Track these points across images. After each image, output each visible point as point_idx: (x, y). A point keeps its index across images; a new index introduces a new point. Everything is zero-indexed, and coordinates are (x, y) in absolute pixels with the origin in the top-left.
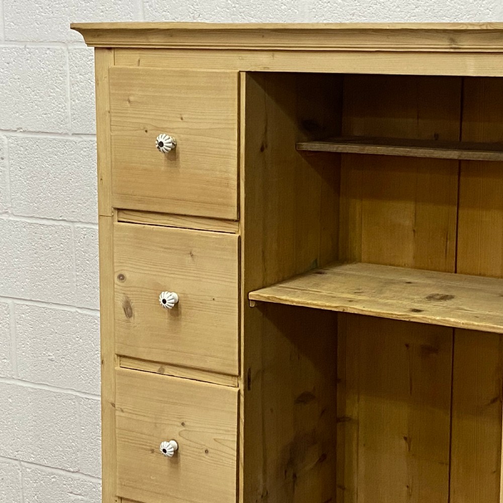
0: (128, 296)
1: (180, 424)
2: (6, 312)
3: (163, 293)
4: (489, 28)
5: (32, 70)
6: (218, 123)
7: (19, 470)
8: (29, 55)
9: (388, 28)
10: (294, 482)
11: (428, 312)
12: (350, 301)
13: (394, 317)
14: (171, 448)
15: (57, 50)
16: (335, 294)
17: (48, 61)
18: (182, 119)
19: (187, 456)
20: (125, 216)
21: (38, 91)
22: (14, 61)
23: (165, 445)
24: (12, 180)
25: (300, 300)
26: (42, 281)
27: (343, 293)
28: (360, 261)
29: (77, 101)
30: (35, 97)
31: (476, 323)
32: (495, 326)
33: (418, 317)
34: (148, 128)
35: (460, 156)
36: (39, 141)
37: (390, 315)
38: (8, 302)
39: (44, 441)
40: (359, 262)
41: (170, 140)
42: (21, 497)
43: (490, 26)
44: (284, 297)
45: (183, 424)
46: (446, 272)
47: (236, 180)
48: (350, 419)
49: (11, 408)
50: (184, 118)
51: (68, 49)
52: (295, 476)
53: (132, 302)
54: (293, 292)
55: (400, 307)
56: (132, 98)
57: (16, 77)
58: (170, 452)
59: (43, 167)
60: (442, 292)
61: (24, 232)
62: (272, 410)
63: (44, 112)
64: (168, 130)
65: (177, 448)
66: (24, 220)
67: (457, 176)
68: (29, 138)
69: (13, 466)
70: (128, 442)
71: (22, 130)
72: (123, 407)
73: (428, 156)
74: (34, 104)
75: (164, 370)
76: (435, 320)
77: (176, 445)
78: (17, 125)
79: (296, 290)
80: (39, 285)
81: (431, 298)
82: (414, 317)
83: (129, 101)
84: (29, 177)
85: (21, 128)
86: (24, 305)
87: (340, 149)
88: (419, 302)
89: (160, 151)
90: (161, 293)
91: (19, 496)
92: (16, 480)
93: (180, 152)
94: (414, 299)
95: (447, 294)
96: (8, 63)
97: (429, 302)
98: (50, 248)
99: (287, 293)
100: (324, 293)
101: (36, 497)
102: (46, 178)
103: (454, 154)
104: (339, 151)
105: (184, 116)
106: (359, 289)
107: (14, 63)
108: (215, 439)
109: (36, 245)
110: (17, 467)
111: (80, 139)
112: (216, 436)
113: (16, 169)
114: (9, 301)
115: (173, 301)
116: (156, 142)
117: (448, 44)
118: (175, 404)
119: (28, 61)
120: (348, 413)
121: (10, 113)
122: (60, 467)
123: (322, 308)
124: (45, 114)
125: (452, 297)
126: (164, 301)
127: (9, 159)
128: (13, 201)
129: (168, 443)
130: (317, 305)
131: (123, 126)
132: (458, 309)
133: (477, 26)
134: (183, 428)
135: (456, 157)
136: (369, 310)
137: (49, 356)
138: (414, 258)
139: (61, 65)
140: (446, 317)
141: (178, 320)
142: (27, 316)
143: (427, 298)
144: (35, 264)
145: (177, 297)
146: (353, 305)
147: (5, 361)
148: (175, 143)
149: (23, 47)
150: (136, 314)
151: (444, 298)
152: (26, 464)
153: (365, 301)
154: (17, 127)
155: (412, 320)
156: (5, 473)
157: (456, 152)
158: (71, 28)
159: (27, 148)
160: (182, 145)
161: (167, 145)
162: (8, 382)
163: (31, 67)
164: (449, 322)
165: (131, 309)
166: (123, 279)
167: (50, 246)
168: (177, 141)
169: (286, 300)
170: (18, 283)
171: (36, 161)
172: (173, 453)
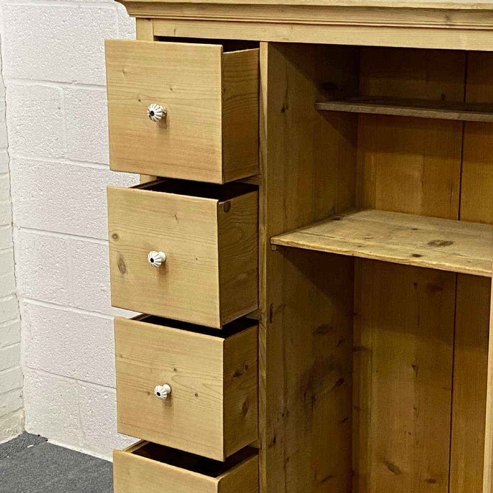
0: (122, 254)
1: (172, 370)
2: (63, 247)
3: (151, 252)
4: (479, 8)
5: (85, 28)
6: (204, 94)
7: (75, 387)
8: (83, 14)
9: (391, 6)
10: (313, 403)
11: (426, 257)
12: (360, 246)
13: (396, 261)
14: (165, 392)
15: (108, 10)
16: (347, 239)
17: (99, 20)
18: (171, 89)
19: (179, 398)
21: (91, 48)
22: (69, 20)
23: (159, 389)
24: (68, 128)
25: (315, 245)
26: (95, 219)
27: (354, 238)
28: (375, 208)
30: (88, 52)
31: (467, 268)
32: (484, 270)
33: (417, 262)
34: (141, 97)
35: (459, 117)
36: (92, 93)
37: (393, 260)
38: (64, 238)
39: (97, 363)
40: (373, 209)
41: (160, 110)
42: (77, 412)
43: (480, 6)
44: (301, 242)
45: (175, 370)
46: (450, 219)
47: (221, 147)
48: (365, 349)
49: (68, 332)
50: (173, 89)
51: (117, 10)
52: (313, 398)
53: (125, 260)
54: (310, 237)
55: (403, 252)
56: (126, 70)
57: (71, 34)
58: (163, 395)
59: (95, 117)
60: (443, 238)
61: (79, 175)
62: (292, 340)
63: (97, 67)
64: (158, 99)
65: (170, 392)
66: (77, 164)
67: (461, 133)
68: (83, 90)
69: (71, 384)
70: (127, 385)
71: (76, 83)
72: (121, 353)
73: (431, 117)
74: (87, 59)
76: (432, 264)
77: (169, 388)
78: (72, 78)
79: (313, 236)
80: (92, 223)
81: (432, 244)
82: (413, 262)
83: (124, 73)
84: (83, 125)
85: (76, 81)
86: (79, 240)
87: (354, 109)
88: (422, 247)
89: (151, 119)
90: (149, 253)
91: (76, 410)
92: (73, 396)
93: (171, 120)
94: (417, 244)
95: (448, 240)
96: (64, 22)
97: (430, 247)
98: (102, 190)
99: (304, 238)
100: (338, 238)
101: (90, 412)
102: (98, 127)
103: (454, 116)
104: (352, 111)
105: (173, 87)
106: (369, 235)
107: (69, 21)
108: (204, 384)
109: (90, 187)
110: (74, 385)
112: (204, 382)
113: (71, 118)
114: (67, 237)
115: (160, 260)
116: (148, 111)
117: (445, 21)
118: (168, 351)
119: (82, 20)
120: (363, 343)
121: (66, 67)
122: (112, 386)
123: (334, 252)
124: (97, 69)
125: (451, 243)
126: (152, 260)
127: (65, 109)
128: (69, 147)
129: (162, 387)
130: (330, 250)
131: (119, 95)
132: (454, 254)
133: (469, 6)
134: (175, 374)
135: (456, 118)
136: (375, 254)
137: (102, 287)
138: (422, 206)
139: (111, 24)
140: (442, 261)
141: (166, 277)
142: (82, 251)
143: (429, 244)
144: (88, 204)
145: (164, 257)
146: (362, 250)
147: (63, 290)
148: (165, 112)
149: (78, 7)
150: (128, 269)
151: (444, 244)
152: (81, 383)
153: (373, 246)
154: (73, 80)
155: (412, 264)
156: (63, 390)
157: (456, 114)
159: (82, 99)
160: (171, 114)
161: (158, 114)
162: (65, 309)
163: (85, 26)
164: (444, 267)
165: (124, 266)
166: (116, 238)
167: (102, 188)
168: (168, 110)
169: (304, 245)
170: (74, 221)
171: (89, 111)
172: (166, 396)
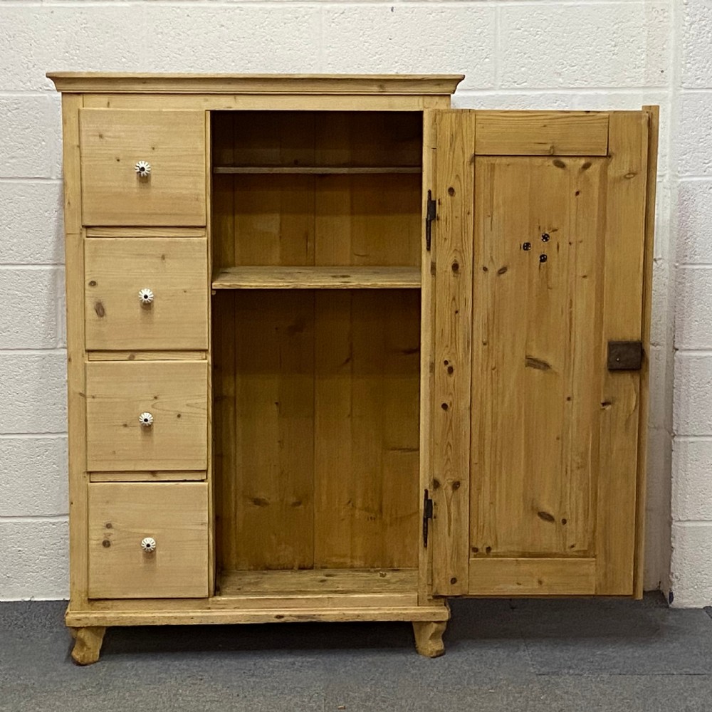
0: (100, 299)
1: (153, 398)
18: (153, 149)
19: (160, 423)
20: (94, 232)
45: (156, 398)
53: (104, 303)
72: (95, 395)
75: (134, 357)
108: (187, 405)
112: (188, 402)
117: (378, 89)
125: (349, 276)
126: (146, 296)
134: (156, 401)
150: (108, 313)
158: (47, 77)
160: (154, 169)
165: (103, 309)
166: (95, 285)
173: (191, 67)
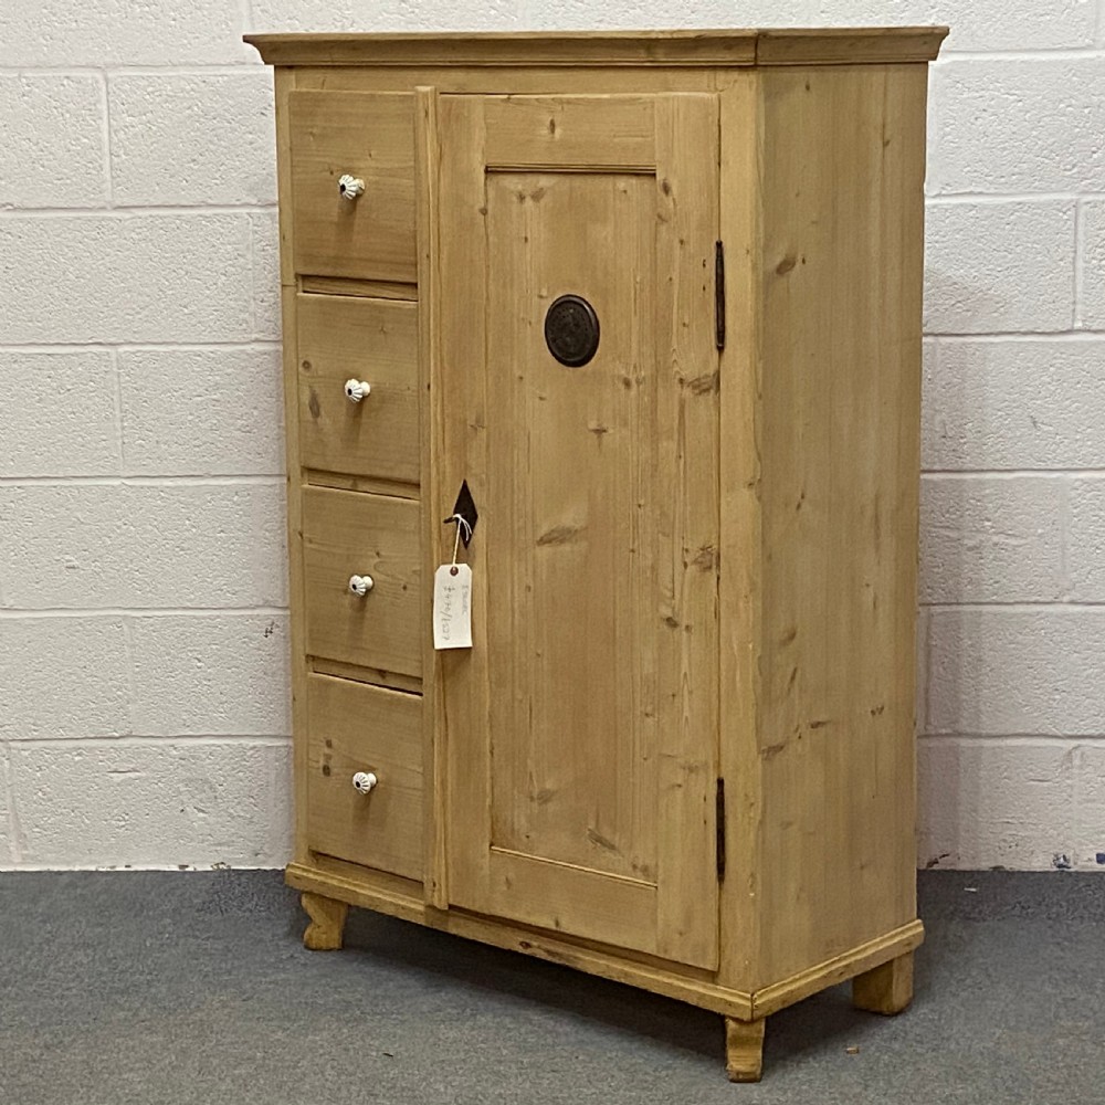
0: (315, 389)
1: (374, 554)
5: (33, 111)
8: (28, 88)
15: (85, 79)
17: (65, 96)
18: (370, 156)
21: (46, 145)
29: (124, 157)
30: (39, 153)
34: (334, 168)
36: (45, 222)
39: (58, 699)
45: (378, 554)
51: (106, 78)
53: (319, 398)
56: (315, 131)
61: (15, 369)
63: (59, 176)
65: (371, 587)
66: (13, 350)
68: (25, 218)
71: (11, 207)
72: (311, 537)
77: (371, 581)
78: (2, 199)
83: (313, 135)
85: (11, 204)
98: (68, 390)
102: (60, 280)
105: (372, 153)
109: (39, 388)
111: (128, 216)
112: (414, 568)
115: (360, 391)
126: (350, 393)
134: (377, 560)
137: (68, 561)
142: (20, 505)
144: (37, 419)
149: (16, 75)
150: (323, 413)
152: (19, 745)
163: (33, 108)
165: (318, 406)
166: (308, 367)
173: (600, 21)
